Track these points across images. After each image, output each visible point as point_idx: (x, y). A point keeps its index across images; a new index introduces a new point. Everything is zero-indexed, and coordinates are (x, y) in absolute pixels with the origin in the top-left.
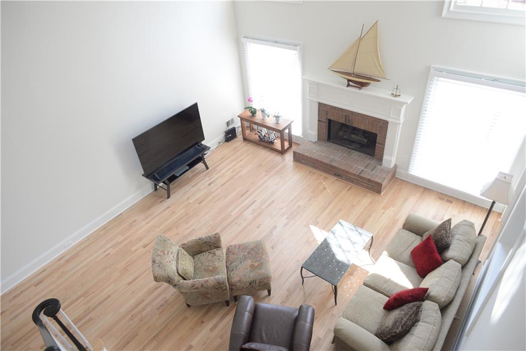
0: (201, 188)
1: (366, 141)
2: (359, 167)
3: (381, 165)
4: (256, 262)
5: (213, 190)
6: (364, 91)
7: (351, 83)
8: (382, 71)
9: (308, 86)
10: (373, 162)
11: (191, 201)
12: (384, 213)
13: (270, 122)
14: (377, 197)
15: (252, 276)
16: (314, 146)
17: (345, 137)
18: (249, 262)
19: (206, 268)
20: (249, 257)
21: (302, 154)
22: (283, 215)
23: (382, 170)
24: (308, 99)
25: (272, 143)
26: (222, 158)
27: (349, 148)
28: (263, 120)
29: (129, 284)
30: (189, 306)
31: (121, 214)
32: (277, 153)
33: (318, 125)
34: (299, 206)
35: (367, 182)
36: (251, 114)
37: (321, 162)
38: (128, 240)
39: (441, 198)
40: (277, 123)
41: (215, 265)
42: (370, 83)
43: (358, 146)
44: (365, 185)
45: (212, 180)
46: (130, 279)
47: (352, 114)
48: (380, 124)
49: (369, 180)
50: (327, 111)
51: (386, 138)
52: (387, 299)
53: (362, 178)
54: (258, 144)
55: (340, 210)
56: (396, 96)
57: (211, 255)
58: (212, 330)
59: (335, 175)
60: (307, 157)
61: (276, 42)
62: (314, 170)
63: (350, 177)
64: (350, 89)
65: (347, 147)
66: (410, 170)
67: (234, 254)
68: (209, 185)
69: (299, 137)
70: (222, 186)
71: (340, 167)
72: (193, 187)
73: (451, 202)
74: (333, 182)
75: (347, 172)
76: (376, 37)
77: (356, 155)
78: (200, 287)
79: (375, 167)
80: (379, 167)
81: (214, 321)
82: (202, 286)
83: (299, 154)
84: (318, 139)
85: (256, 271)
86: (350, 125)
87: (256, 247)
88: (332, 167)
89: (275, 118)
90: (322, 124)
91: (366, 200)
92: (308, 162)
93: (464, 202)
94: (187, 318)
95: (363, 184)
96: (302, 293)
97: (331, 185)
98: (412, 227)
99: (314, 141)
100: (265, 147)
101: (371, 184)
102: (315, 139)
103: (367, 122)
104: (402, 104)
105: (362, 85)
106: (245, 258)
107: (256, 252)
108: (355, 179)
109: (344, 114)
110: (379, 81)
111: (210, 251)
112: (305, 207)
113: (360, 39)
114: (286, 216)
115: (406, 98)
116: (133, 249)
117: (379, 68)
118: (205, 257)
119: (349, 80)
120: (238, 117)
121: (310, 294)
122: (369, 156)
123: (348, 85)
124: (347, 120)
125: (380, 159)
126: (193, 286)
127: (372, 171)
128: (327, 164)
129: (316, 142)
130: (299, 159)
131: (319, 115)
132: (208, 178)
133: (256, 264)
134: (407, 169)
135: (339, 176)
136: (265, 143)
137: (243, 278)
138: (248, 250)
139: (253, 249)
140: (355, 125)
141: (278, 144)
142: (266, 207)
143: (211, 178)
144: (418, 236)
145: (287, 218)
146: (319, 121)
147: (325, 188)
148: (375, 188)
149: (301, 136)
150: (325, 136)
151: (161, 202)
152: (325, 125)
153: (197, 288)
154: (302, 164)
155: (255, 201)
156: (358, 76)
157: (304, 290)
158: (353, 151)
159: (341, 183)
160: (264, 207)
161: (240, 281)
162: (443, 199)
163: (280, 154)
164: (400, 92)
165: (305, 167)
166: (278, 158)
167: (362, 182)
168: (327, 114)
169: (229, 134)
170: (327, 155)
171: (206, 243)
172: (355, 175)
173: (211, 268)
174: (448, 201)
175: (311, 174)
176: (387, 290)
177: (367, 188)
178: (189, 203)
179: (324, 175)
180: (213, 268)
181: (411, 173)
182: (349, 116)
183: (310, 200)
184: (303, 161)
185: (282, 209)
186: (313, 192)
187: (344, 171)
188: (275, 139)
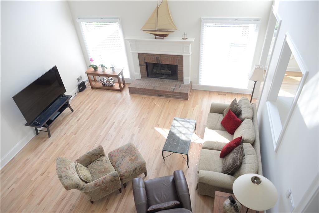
0: (72, 124)
1: (170, 72)
2: (171, 87)
3: (183, 83)
4: (132, 157)
5: (82, 124)
6: (166, 39)
7: (157, 37)
8: (174, 25)
9: (129, 44)
10: (178, 83)
11: (68, 134)
12: (194, 109)
13: (109, 72)
14: (187, 102)
15: (133, 166)
16: (140, 82)
17: (158, 72)
18: (128, 158)
19: (100, 171)
20: (127, 155)
21: (135, 88)
22: (135, 126)
23: (185, 86)
24: (131, 52)
25: (112, 86)
26: (81, 103)
27: (162, 78)
28: (103, 71)
29: (39, 204)
30: (92, 202)
31: (14, 158)
32: (117, 91)
33: (140, 68)
34: (143, 118)
35: (178, 95)
36: (94, 70)
37: (148, 90)
38: (27, 174)
39: (219, 94)
40: (114, 72)
41: (105, 167)
42: (168, 34)
43: (167, 76)
44: (178, 97)
45: (78, 118)
46: (38, 201)
47: (161, 56)
48: (178, 59)
49: (180, 93)
50: (144, 58)
51: (183, 66)
52: (220, 152)
53: (175, 93)
54: (102, 89)
55: (169, 114)
56: (185, 39)
57: (100, 162)
58: (115, 212)
59: (158, 95)
60: (138, 88)
62: (145, 96)
63: (168, 94)
64: (156, 40)
65: (160, 78)
66: (199, 82)
67: (115, 156)
68: (78, 121)
69: (128, 79)
70: (87, 119)
71: (161, 90)
72: (66, 125)
73: (226, 95)
74: (159, 100)
75: (166, 92)
76: (167, 5)
77: (167, 81)
78: (101, 183)
79: (180, 85)
80: (182, 85)
81: (115, 206)
82: (103, 182)
83: (133, 88)
85: (135, 162)
86: (160, 63)
87: (129, 147)
88: (155, 91)
89: (111, 69)
90: (143, 66)
91: (181, 105)
92: (139, 92)
93: (231, 93)
94: (94, 211)
95: (177, 96)
96: (166, 168)
97: (158, 103)
98: (215, 110)
99: (139, 79)
100: (107, 89)
101: (181, 95)
102: (140, 77)
103: (171, 59)
104: (190, 43)
105: (164, 36)
106: (124, 156)
107: (130, 150)
108: (171, 95)
109: (156, 57)
110: (174, 32)
111: (98, 159)
112: (147, 118)
113: (158, 8)
115: (191, 39)
116: (33, 179)
117: (172, 24)
118: (96, 165)
119: (155, 35)
120: (85, 73)
121: (171, 167)
122: (174, 81)
123: (155, 38)
124: (158, 61)
125: (182, 80)
126: (96, 185)
127: (180, 87)
128: (152, 90)
129: (140, 79)
130: (133, 91)
131: (139, 61)
132: (75, 117)
133: (133, 158)
134: (198, 82)
135: (161, 95)
136: (108, 87)
137: (128, 169)
138: (124, 151)
139: (127, 149)
140: (164, 63)
141: (116, 86)
142: (123, 125)
143: (77, 116)
144: (220, 114)
145: (139, 127)
146: (140, 65)
147: (155, 105)
148: (184, 97)
149: (130, 78)
150: (146, 74)
151: (44, 141)
152: (144, 67)
153: (100, 185)
154: (136, 94)
155: (114, 123)
156: (161, 31)
157: (166, 166)
158: (164, 80)
159: (163, 99)
160: (121, 125)
161: (126, 172)
162: (221, 94)
163: (120, 92)
164: (187, 36)
165: (138, 95)
166: (118, 95)
167: (176, 95)
168: (144, 60)
169: (81, 86)
170: (150, 85)
171: (94, 154)
172: (170, 92)
173: (103, 170)
174: (223, 95)
175: (144, 98)
176: (217, 147)
177: (179, 98)
178: (67, 136)
179: (152, 97)
180: (105, 169)
181: (200, 84)
182: (159, 58)
183: (149, 113)
184: (136, 92)
185: (133, 123)
186: (149, 108)
187: (163, 91)
188: (114, 83)
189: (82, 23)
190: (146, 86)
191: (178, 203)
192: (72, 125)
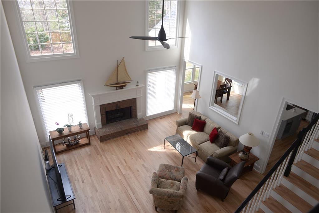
1: (122, 114)
2: (133, 124)
5: (90, 182)
6: (125, 89)
7: (117, 88)
8: (130, 77)
10: (133, 120)
11: (91, 195)
13: (75, 130)
14: (149, 130)
16: (104, 130)
18: (173, 171)
19: (170, 186)
20: (171, 170)
21: (106, 135)
22: (137, 160)
33: (101, 117)
36: (59, 133)
42: (126, 85)
43: (120, 118)
44: (141, 129)
45: (80, 180)
47: (119, 103)
48: (133, 101)
51: (136, 106)
52: (209, 141)
53: (139, 127)
54: (68, 150)
55: (148, 142)
56: (138, 86)
58: (193, 206)
59: (126, 134)
60: (109, 135)
61: (62, 83)
62: (115, 139)
63: (134, 130)
64: (118, 90)
67: (166, 175)
68: (83, 182)
70: (90, 176)
71: (128, 128)
73: (164, 117)
77: (124, 121)
79: (137, 121)
80: (138, 120)
84: (102, 125)
86: (119, 108)
88: (124, 131)
89: (78, 126)
90: (103, 116)
97: (132, 138)
98: (181, 124)
100: (74, 148)
101: (143, 127)
102: (100, 126)
103: (127, 103)
104: (141, 88)
105: (122, 87)
106: (170, 171)
107: (168, 167)
108: (136, 130)
109: (115, 104)
110: (130, 82)
112: (138, 151)
113: (118, 67)
114: (139, 159)
115: (141, 85)
117: (128, 77)
119: (116, 87)
122: (129, 119)
124: (117, 107)
125: (136, 116)
128: (121, 131)
129: (101, 128)
131: (101, 112)
134: (146, 115)
135: (128, 133)
140: (121, 107)
141: (82, 141)
142: (126, 164)
145: (140, 159)
146: (101, 115)
147: (131, 141)
148: (145, 127)
150: (105, 122)
152: (104, 116)
155: (118, 167)
158: (121, 121)
160: (125, 164)
162: (162, 118)
163: (89, 145)
164: (139, 83)
165: (109, 141)
168: (105, 109)
170: (116, 128)
172: (136, 127)
173: (171, 185)
175: (116, 141)
177: (143, 130)
179: (122, 137)
180: (172, 184)
181: (148, 115)
182: (118, 104)
183: (134, 148)
184: (107, 139)
185: (132, 159)
186: (130, 145)
187: (130, 129)
188: (79, 140)
189: (37, 90)
190: (113, 130)
191: (227, 168)
192: (83, 188)
